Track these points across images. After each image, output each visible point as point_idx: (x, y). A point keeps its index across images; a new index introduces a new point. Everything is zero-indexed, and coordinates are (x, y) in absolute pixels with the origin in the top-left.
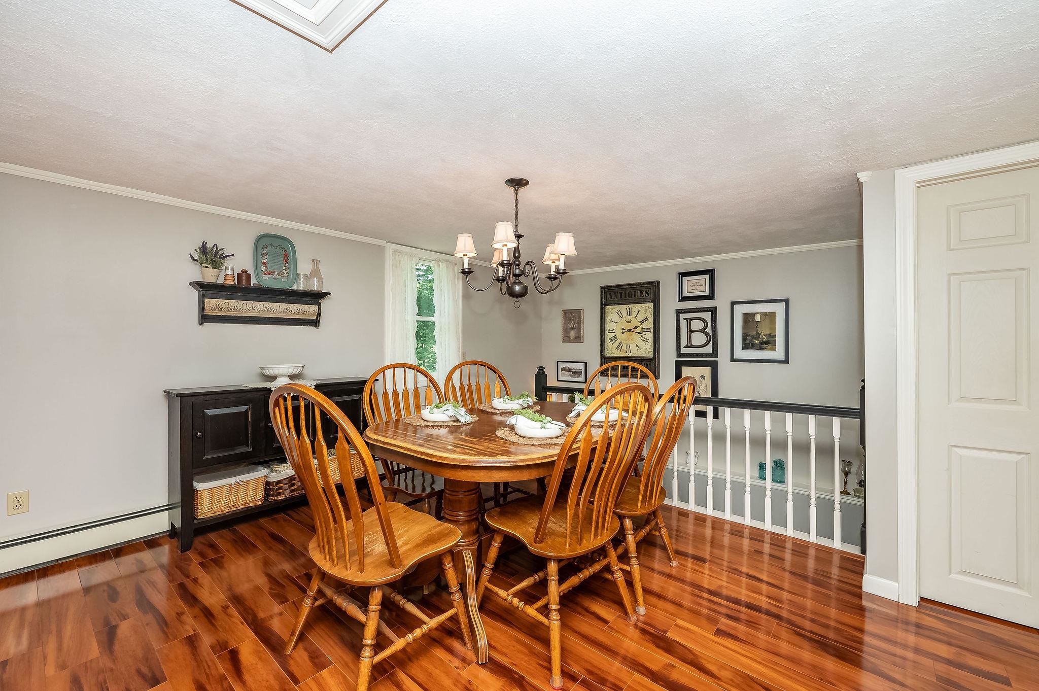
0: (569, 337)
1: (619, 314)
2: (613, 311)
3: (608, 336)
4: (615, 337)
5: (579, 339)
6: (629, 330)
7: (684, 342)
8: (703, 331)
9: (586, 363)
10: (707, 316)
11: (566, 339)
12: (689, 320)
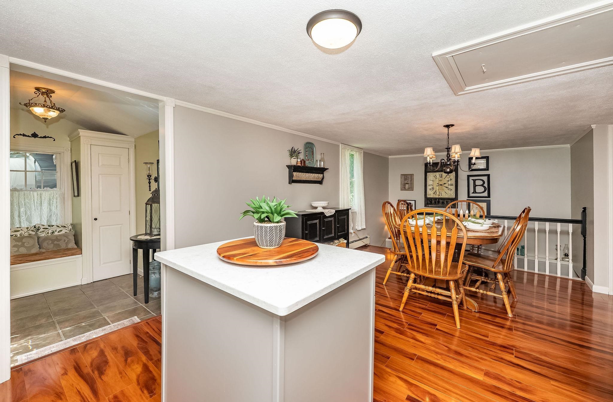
0: (405, 188)
1: (435, 177)
2: (431, 175)
3: (429, 188)
4: (433, 188)
5: (411, 189)
6: (441, 185)
7: (472, 190)
8: (482, 185)
9: (415, 201)
10: (485, 179)
11: (403, 188)
12: (474, 181)
